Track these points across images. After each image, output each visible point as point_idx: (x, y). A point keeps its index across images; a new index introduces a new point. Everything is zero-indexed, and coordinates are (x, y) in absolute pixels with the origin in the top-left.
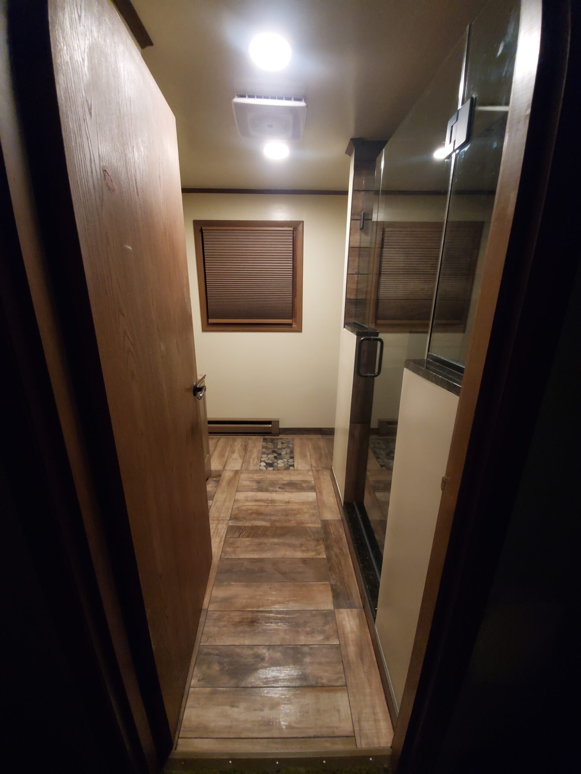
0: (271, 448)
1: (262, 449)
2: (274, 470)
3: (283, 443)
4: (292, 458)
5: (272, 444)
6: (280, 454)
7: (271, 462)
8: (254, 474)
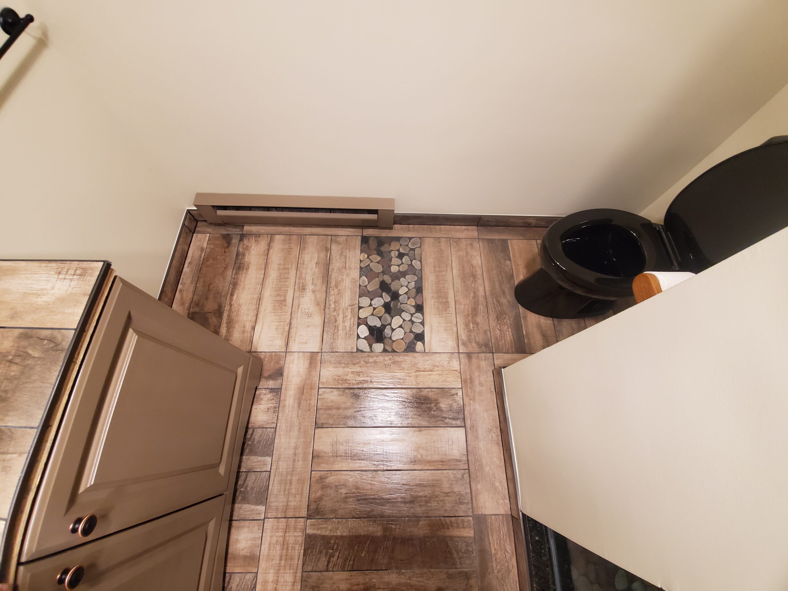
0: (377, 275)
1: (360, 277)
2: (385, 350)
3: (401, 256)
4: (419, 308)
5: (379, 258)
6: (395, 296)
7: (378, 324)
8: (347, 365)
